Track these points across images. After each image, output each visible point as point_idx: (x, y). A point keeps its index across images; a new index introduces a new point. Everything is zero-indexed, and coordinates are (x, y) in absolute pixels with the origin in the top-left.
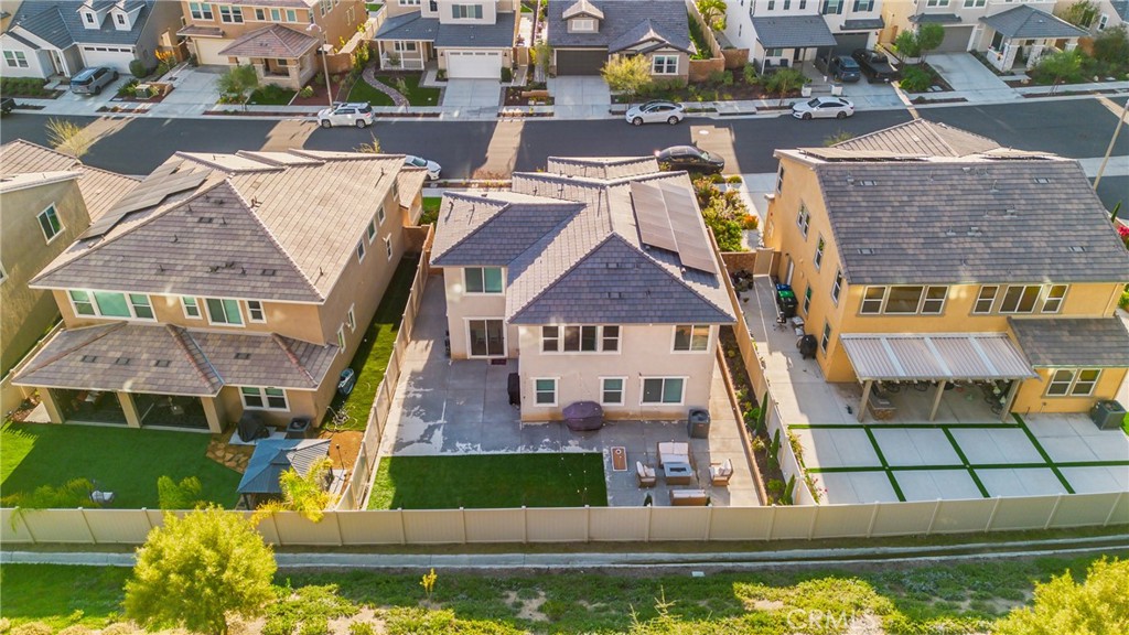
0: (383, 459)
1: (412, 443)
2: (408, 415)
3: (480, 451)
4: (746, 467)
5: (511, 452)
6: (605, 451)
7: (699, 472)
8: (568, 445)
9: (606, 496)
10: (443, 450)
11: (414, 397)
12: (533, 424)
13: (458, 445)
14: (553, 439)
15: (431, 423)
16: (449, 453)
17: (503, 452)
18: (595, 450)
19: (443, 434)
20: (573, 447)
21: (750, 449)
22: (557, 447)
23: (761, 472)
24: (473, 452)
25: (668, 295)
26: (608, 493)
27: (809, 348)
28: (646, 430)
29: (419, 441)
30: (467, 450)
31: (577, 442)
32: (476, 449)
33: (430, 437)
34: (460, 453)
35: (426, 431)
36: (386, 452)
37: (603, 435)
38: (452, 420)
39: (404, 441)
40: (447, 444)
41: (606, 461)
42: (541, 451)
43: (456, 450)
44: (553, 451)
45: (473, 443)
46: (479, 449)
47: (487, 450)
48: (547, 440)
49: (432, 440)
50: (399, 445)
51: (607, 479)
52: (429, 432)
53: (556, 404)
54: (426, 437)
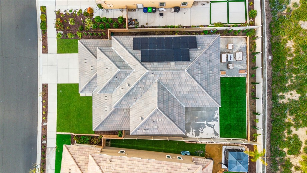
0: (221, 137)
1: (214, 130)
2: (203, 132)
3: (218, 111)
6: (220, 76)
9: (235, 77)
11: (194, 132)
15: (206, 125)
19: (211, 122)
30: (217, 114)
34: (219, 116)
35: (209, 127)
38: (205, 119)
40: (215, 120)
41: (223, 77)
43: (217, 118)
45: (214, 113)
49: (213, 125)
50: (215, 133)
51: (229, 77)
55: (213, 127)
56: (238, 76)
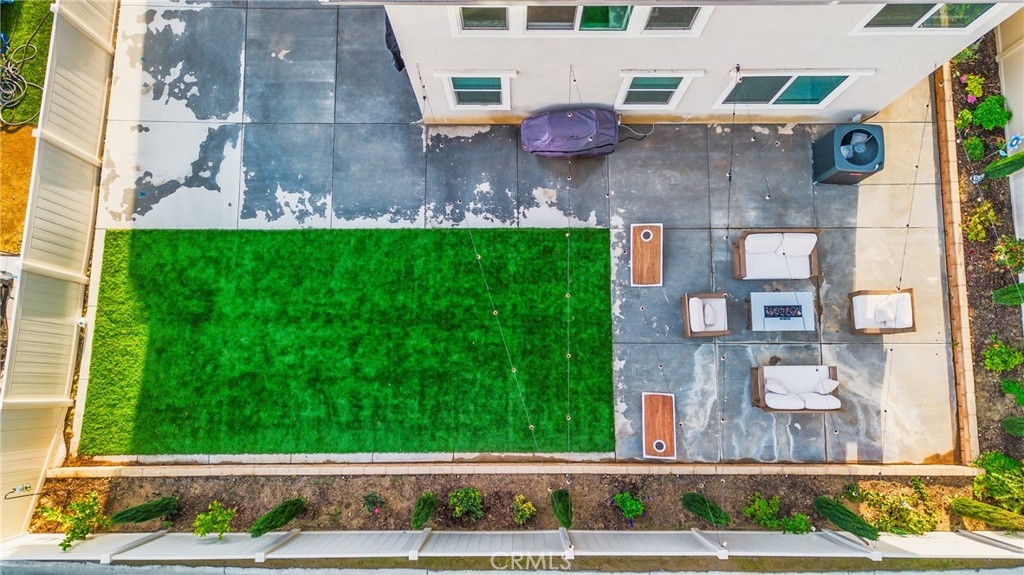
0: (112, 236)
1: (171, 187)
2: (157, 95)
3: (330, 221)
4: (935, 280)
5: (403, 224)
6: (617, 222)
7: (825, 286)
8: (531, 202)
9: (611, 361)
10: (248, 212)
11: (168, 29)
13: (281, 195)
14: (499, 184)
15: (215, 123)
16: (260, 222)
17: (383, 222)
18: (592, 222)
19: (246, 161)
20: (544, 214)
22: (505, 215)
23: (972, 305)
24: (315, 222)
26: (617, 349)
29: (191, 182)
30: (302, 215)
31: (552, 194)
32: (321, 211)
33: (215, 170)
34: (287, 222)
35: (204, 148)
36: (116, 216)
38: (266, 116)
39: (156, 181)
40: (258, 195)
41: (616, 253)
42: (472, 221)
43: (275, 212)
44: (497, 224)
45: (317, 191)
46: (329, 210)
47: (349, 214)
48: (485, 187)
49: (219, 180)
50: (146, 195)
51: (616, 310)
52: (213, 146)
53: (505, 106)
55: (202, 174)
56: (619, 385)
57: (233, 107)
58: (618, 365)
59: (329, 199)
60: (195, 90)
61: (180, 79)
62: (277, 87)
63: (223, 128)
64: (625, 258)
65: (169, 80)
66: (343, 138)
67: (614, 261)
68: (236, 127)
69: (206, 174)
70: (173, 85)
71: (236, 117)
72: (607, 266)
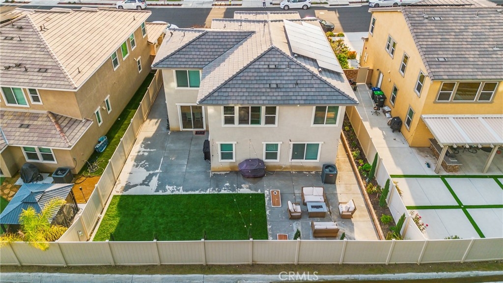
0: (115, 196)
1: (136, 185)
2: (137, 166)
3: (181, 192)
4: (364, 205)
5: (202, 193)
6: (266, 192)
7: (331, 207)
8: (241, 188)
9: (266, 226)
10: (157, 191)
11: (143, 154)
12: (219, 173)
13: (167, 187)
14: (231, 184)
15: (151, 172)
16: (160, 193)
17: (197, 192)
18: (259, 192)
19: (158, 180)
20: (245, 190)
21: (365, 192)
22: (234, 189)
23: (375, 209)
24: (177, 193)
25: (311, 86)
26: (268, 223)
27: (396, 125)
28: (294, 178)
29: (141, 185)
30: (173, 191)
31: (248, 186)
32: (179, 190)
33: (150, 181)
34: (168, 193)
35: (147, 177)
36: (117, 192)
37: (265, 181)
38: (166, 171)
39: (131, 184)
40: (161, 186)
41: (267, 199)
42: (223, 192)
43: (165, 190)
44: (231, 192)
45: (178, 186)
46: (181, 190)
47: (187, 191)
48: (228, 184)
49: (150, 184)
50: (128, 187)
51: (268, 213)
52: (149, 178)
53: (234, 160)
54: (146, 182)
56: (270, 232)
57: (157, 169)
58: (269, 227)
59: (181, 188)
60: (147, 166)
61: (144, 163)
62: (171, 165)
63: (153, 173)
64: (270, 200)
65: (141, 164)
66: (187, 175)
67: (266, 201)
68: (157, 173)
69: (147, 183)
70: (141, 165)
71: (158, 171)
72: (264, 202)
